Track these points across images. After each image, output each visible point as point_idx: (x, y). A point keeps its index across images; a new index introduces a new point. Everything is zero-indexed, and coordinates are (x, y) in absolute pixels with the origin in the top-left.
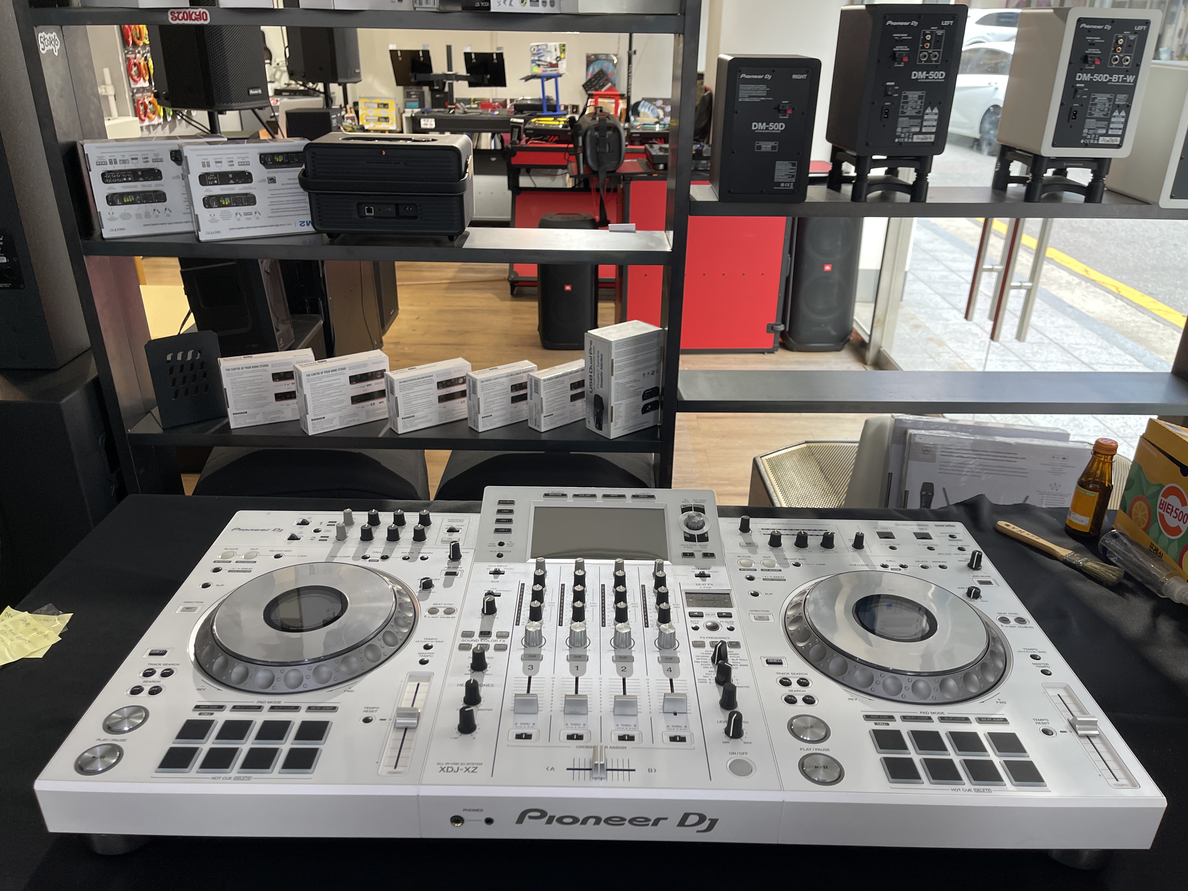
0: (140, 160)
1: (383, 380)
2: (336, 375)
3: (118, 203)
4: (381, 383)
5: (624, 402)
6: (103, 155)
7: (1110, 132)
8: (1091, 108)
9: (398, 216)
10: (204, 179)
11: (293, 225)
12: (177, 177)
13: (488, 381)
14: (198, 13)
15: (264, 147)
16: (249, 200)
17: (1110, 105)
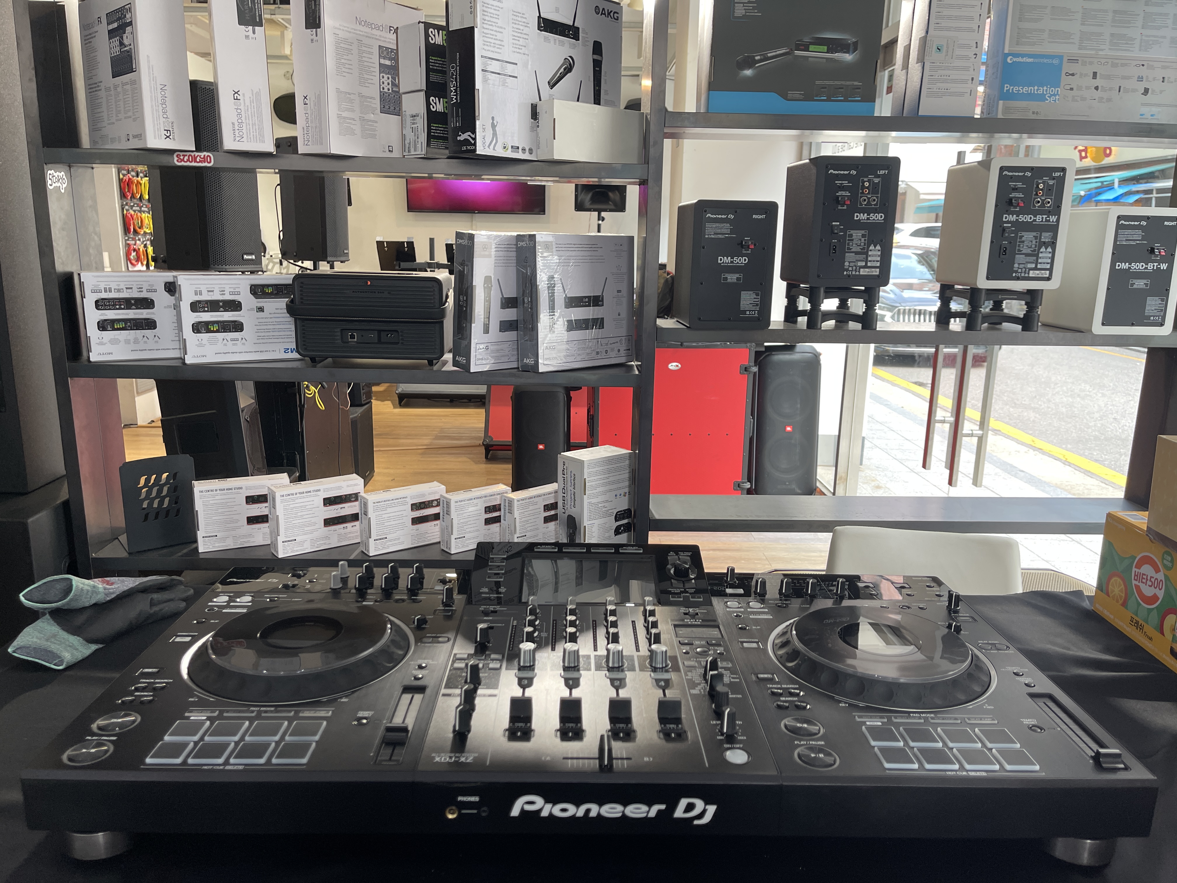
0: (135, 289)
1: (357, 503)
2: (310, 496)
3: (109, 329)
4: (355, 506)
5: (597, 522)
6: (98, 283)
7: (1039, 266)
8: (1019, 245)
9: (380, 341)
10: (195, 307)
11: (278, 351)
12: (169, 307)
13: (462, 501)
14: (202, 157)
15: (255, 279)
16: (237, 327)
17: (1036, 242)
